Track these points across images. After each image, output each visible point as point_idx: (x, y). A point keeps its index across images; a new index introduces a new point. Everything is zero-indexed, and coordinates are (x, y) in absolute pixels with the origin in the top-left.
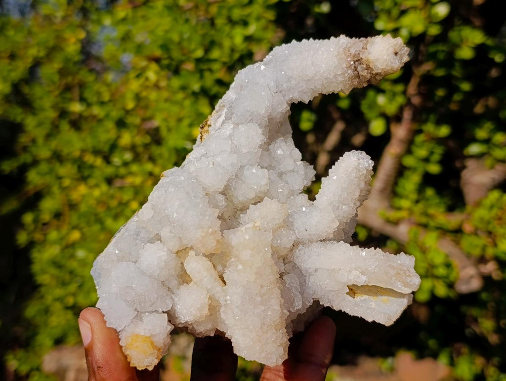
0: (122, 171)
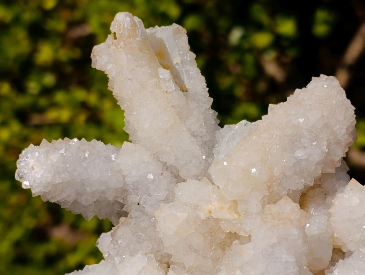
0: (43, 102)
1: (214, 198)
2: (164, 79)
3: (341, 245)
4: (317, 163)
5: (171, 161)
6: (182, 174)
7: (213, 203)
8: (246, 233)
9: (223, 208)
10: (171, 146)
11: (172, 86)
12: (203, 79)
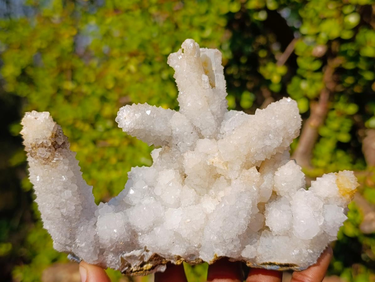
0: (105, 135)
1: (217, 155)
2: (204, 81)
3: (277, 191)
4: (275, 148)
5: (198, 125)
6: (203, 133)
7: (216, 158)
8: (229, 178)
9: (220, 162)
10: (200, 118)
11: (208, 85)
12: (225, 82)
